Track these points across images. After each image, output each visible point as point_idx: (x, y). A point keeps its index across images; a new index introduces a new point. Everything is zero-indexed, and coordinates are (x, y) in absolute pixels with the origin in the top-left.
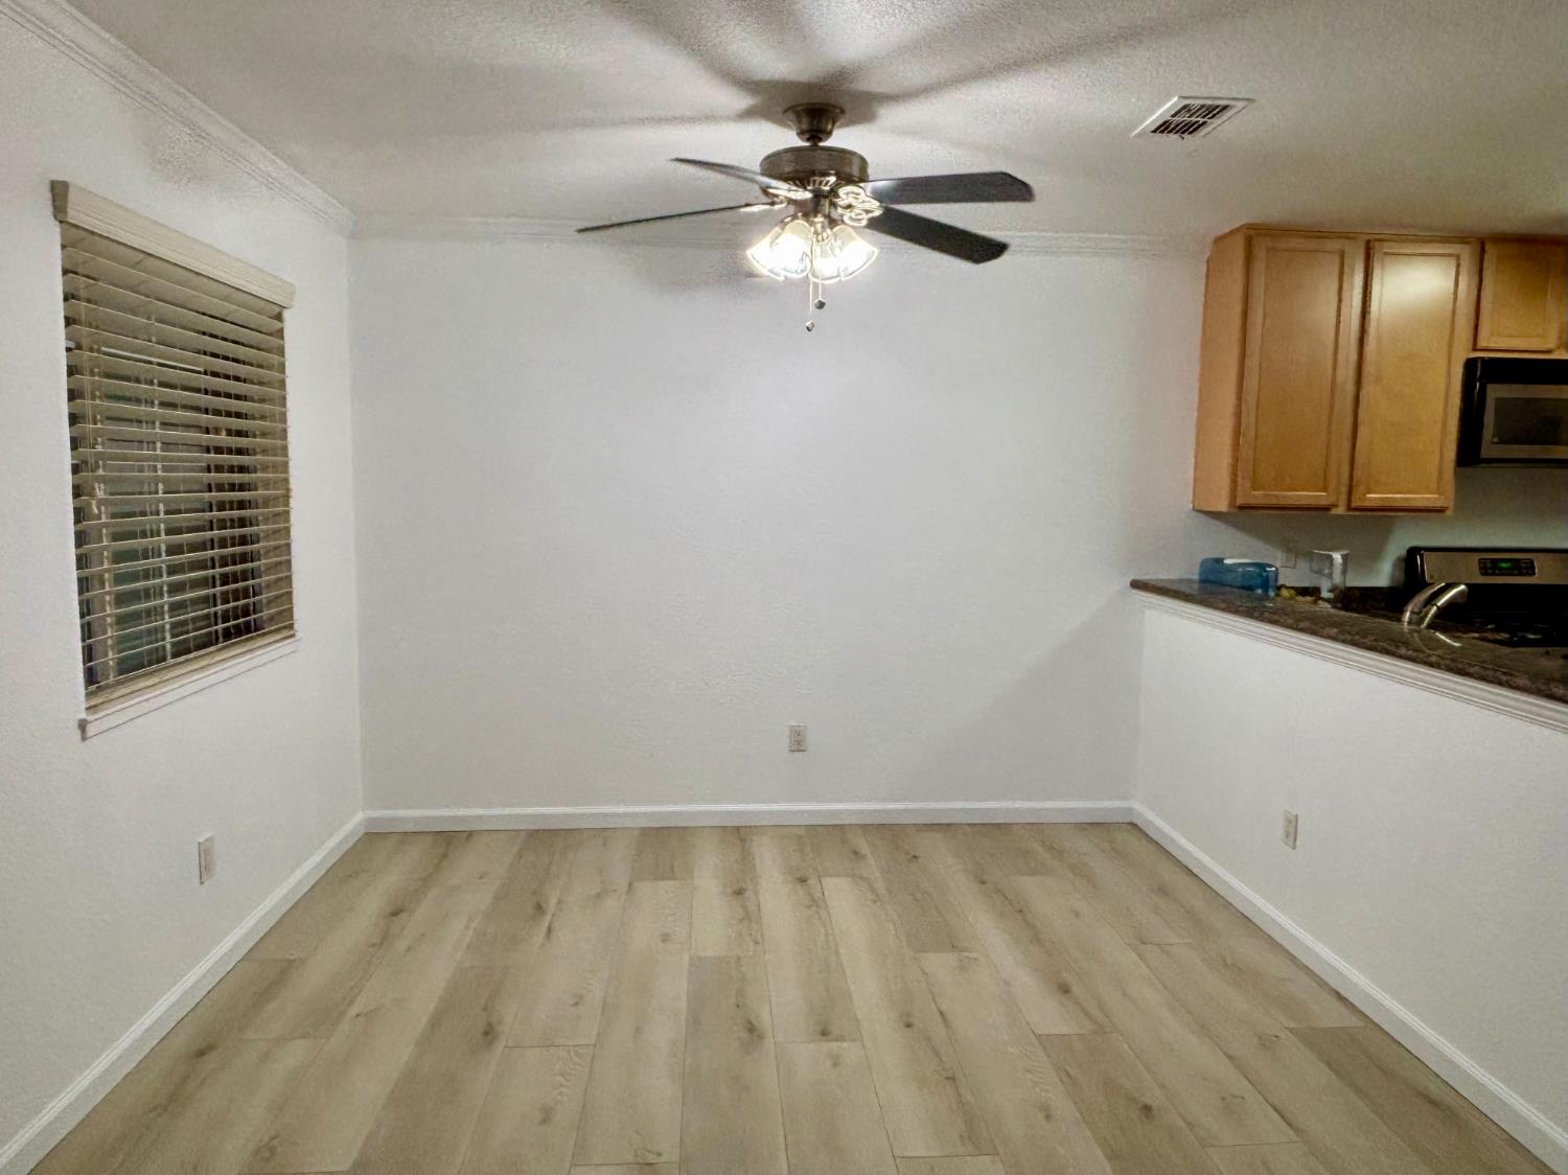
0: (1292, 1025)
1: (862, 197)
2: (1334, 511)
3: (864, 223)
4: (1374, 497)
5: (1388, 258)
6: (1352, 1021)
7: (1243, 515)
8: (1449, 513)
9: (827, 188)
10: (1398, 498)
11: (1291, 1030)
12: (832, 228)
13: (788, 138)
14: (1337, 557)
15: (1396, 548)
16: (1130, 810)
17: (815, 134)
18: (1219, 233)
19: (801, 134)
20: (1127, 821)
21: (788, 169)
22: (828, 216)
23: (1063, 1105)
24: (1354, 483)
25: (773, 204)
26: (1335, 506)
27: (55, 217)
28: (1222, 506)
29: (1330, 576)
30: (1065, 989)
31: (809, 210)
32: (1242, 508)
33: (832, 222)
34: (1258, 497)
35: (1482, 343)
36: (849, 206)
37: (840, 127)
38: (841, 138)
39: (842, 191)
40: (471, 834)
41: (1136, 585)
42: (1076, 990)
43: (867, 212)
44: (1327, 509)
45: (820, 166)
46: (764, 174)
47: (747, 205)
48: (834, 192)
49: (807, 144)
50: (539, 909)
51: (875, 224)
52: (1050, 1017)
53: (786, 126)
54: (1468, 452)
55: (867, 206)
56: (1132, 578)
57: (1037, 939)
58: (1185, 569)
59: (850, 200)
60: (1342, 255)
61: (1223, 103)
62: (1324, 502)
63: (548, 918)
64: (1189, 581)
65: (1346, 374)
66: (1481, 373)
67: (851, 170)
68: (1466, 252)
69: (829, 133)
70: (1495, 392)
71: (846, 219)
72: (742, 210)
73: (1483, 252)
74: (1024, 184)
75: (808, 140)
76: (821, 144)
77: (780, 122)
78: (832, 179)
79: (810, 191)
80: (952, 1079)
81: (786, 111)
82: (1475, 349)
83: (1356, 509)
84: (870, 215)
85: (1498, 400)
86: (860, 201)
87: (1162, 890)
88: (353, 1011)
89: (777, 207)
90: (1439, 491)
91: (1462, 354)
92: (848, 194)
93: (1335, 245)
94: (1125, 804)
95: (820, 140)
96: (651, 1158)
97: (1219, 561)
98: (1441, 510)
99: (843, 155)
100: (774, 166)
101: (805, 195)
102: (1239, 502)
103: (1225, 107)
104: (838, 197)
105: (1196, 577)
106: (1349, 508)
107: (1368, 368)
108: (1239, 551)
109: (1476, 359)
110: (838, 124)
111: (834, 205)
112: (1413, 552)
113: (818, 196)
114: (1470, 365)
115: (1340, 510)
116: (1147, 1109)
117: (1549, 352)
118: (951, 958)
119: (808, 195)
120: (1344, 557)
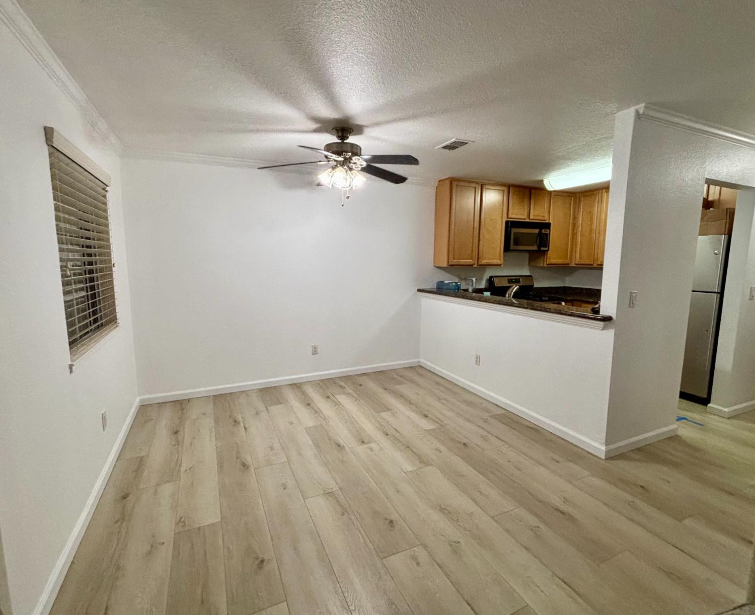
0: (490, 415)
1: (361, 160)
2: (474, 266)
3: (360, 169)
4: (484, 262)
5: (487, 190)
6: (503, 412)
7: (451, 268)
8: (502, 265)
9: (348, 157)
10: (490, 261)
11: (490, 416)
12: (351, 171)
13: (333, 139)
14: (474, 279)
15: (487, 276)
16: (419, 362)
17: (343, 137)
18: (441, 179)
19: (338, 137)
20: (418, 365)
21: (335, 149)
22: (348, 167)
23: (442, 448)
24: (479, 257)
25: (329, 161)
26: (474, 264)
27: (47, 143)
28: (445, 265)
29: (472, 285)
30: (426, 416)
31: (343, 164)
32: (451, 265)
33: (351, 169)
34: (455, 262)
35: (510, 216)
36: (355, 163)
37: (352, 135)
38: (352, 139)
39: (354, 158)
40: (189, 400)
41: (419, 290)
42: (429, 415)
43: (361, 165)
44: (472, 265)
45: (345, 149)
46: (325, 150)
47: (320, 161)
48: (350, 158)
49: (340, 141)
50: (236, 422)
51: (363, 169)
52: (426, 425)
53: (334, 135)
54: (507, 248)
55: (362, 164)
56: (418, 288)
57: (411, 403)
58: (432, 285)
59: (356, 161)
60: (475, 188)
61: (466, 142)
62: (472, 263)
63: (242, 424)
64: (434, 289)
65: (477, 224)
66: (510, 225)
67: (356, 151)
68: (506, 189)
69: (348, 138)
70: (514, 230)
71: (353, 167)
72: (318, 163)
73: (509, 188)
74: (416, 159)
75: (340, 140)
76: (345, 141)
77: (332, 134)
78: (350, 154)
79: (343, 158)
80: (408, 447)
81: (332, 129)
82: (508, 218)
83: (481, 265)
84: (362, 166)
85: (515, 233)
86: (359, 162)
87: (437, 383)
88: (183, 469)
89: (330, 162)
90: (500, 260)
91: (505, 219)
92: (355, 159)
93: (474, 185)
94: (417, 360)
95: (345, 140)
96: (330, 491)
97: (443, 282)
98: (500, 265)
99: (352, 145)
100: (329, 147)
101: (341, 159)
102: (450, 263)
103: (467, 143)
104: (352, 160)
105: (435, 287)
106: (478, 265)
107: (482, 223)
108: (449, 279)
109: (508, 221)
110: (351, 134)
111: (350, 162)
112: (491, 277)
113: (346, 159)
114: (507, 222)
115: (475, 266)
116: (465, 444)
117: (525, 219)
118: (389, 413)
119: (342, 159)
120: (476, 279)
